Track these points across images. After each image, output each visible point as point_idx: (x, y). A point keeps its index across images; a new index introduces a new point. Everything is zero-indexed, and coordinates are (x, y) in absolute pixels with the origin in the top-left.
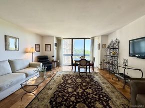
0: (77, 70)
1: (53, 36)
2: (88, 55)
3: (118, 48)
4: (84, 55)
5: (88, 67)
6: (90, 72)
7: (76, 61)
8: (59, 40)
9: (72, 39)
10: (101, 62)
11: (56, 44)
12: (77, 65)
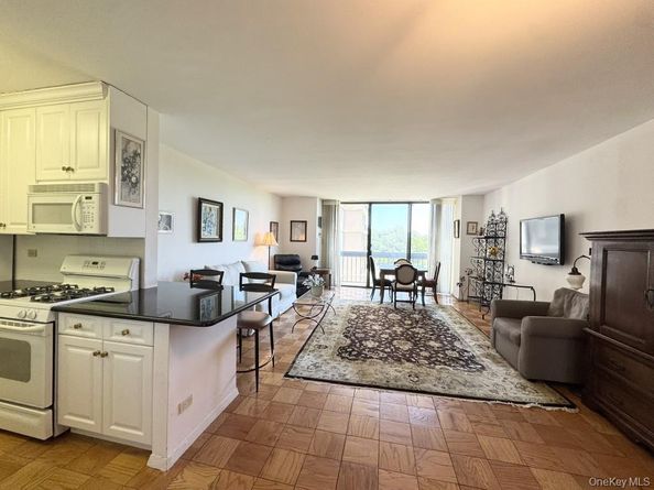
0: (387, 298)
1: (314, 198)
2: (423, 257)
3: (504, 238)
4: (409, 256)
5: (420, 288)
6: (424, 305)
7: (384, 272)
8: (329, 207)
9: (370, 203)
10: (462, 279)
11: (320, 218)
12: (388, 283)
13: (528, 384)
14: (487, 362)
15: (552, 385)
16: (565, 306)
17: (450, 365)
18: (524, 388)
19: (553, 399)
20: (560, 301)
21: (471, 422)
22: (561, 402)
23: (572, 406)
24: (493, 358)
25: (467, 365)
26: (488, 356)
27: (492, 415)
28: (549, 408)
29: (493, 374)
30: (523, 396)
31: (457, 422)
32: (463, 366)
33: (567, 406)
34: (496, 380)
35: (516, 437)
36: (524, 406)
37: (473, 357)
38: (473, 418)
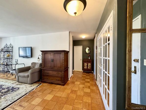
13: (31, 85)
14: (18, 86)
15: (35, 82)
16: (34, 66)
17: (7, 94)
18: (31, 86)
19: (37, 85)
20: (33, 65)
21: (27, 102)
22: (39, 84)
23: (41, 84)
24: (19, 84)
25: (13, 90)
26: (17, 85)
27: (30, 96)
28: (38, 87)
29: (22, 88)
30: (32, 88)
31: (23, 105)
32: (12, 91)
33: (40, 84)
34: (24, 89)
35: (38, 96)
36: (34, 90)
37: (13, 87)
38: (26, 101)
